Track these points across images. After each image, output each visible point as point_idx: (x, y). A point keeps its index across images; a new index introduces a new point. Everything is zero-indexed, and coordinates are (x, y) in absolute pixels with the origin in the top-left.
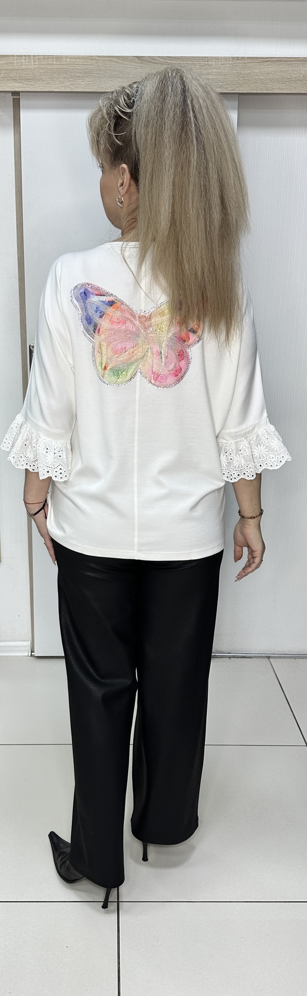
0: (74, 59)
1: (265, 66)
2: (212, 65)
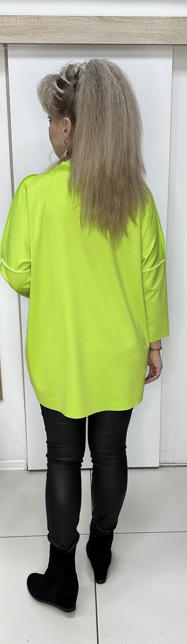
0: (50, 19)
2: (155, 23)
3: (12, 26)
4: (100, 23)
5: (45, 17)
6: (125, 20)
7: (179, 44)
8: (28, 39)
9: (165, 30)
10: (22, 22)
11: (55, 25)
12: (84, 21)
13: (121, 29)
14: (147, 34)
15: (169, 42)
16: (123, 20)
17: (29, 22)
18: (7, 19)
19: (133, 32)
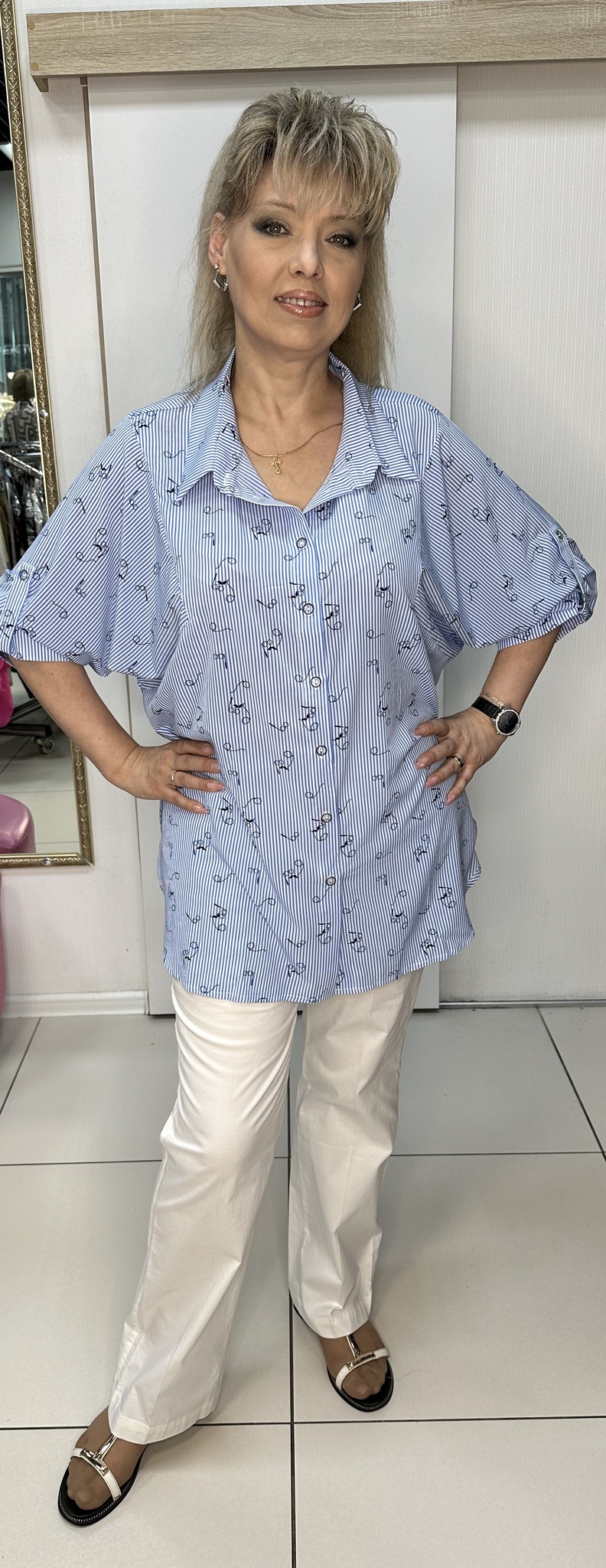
0: (182, 16)
1: (509, 14)
2: (417, 16)
3: (99, 36)
4: (293, 21)
5: (170, 12)
6: (350, 13)
7: (470, 61)
8: (134, 63)
9: (440, 32)
10: (120, 25)
11: (192, 30)
12: (256, 19)
13: (339, 33)
14: (399, 42)
15: (449, 59)
16: (345, 13)
17: (134, 26)
18: (87, 20)
19: (367, 39)
